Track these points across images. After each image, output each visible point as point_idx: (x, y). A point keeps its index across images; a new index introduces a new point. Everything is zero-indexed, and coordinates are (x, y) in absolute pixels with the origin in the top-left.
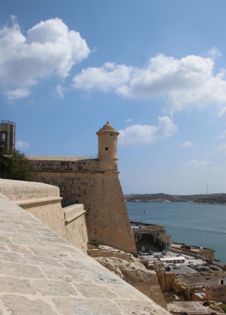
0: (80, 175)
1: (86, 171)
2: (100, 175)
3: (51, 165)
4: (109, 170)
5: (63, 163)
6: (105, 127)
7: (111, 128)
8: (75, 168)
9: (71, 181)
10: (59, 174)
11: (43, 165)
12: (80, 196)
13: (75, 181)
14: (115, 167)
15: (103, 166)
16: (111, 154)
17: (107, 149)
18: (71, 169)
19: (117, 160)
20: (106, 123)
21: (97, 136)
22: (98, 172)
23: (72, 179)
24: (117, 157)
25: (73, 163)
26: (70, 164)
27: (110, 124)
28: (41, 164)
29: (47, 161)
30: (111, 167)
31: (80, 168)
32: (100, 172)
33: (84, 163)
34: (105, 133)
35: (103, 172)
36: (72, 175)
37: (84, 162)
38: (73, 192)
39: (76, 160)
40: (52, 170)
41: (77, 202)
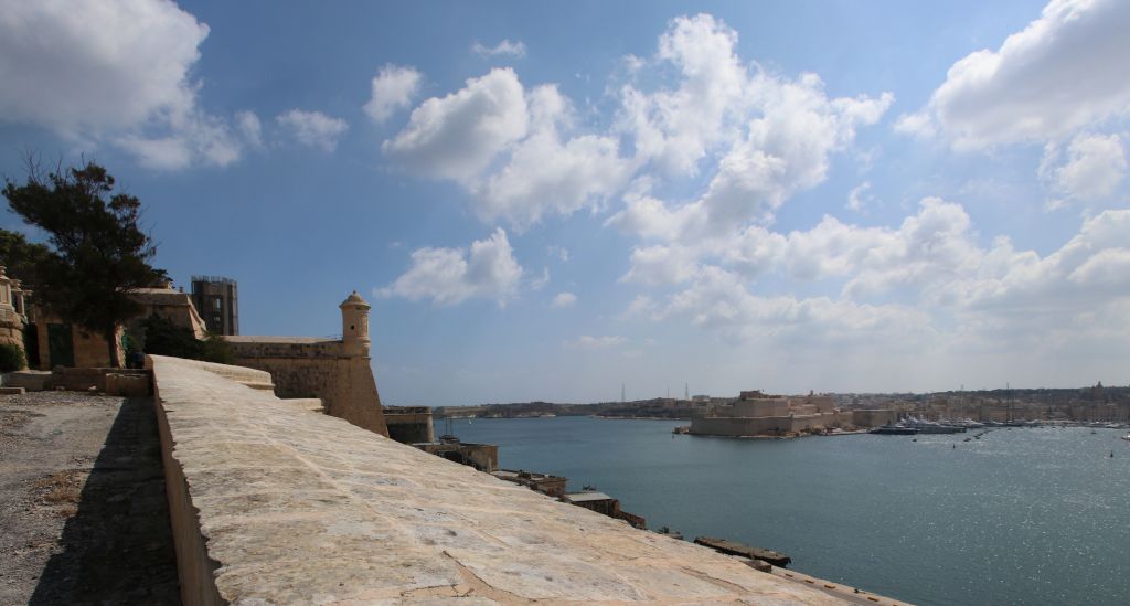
0: (318, 362)
1: (326, 356)
2: (344, 361)
3: (278, 349)
4: (357, 356)
5: (294, 346)
6: (352, 298)
7: (359, 300)
8: (310, 353)
9: (305, 370)
10: (289, 361)
11: (267, 349)
12: (318, 389)
13: (311, 370)
14: (366, 351)
15: (349, 350)
16: (358, 334)
17: (353, 327)
18: (306, 355)
19: (367, 342)
20: (351, 293)
21: (340, 310)
22: (341, 358)
23: (308, 368)
24: (368, 338)
25: (308, 346)
26: (303, 348)
27: (358, 295)
28: (264, 348)
29: (271, 344)
30: (359, 352)
31: (318, 353)
32: (345, 358)
33: (323, 347)
34: (350, 307)
35: (348, 358)
36: (307, 362)
37: (323, 345)
38: (309, 383)
39: (313, 342)
40: (279, 356)
41: (314, 397)
